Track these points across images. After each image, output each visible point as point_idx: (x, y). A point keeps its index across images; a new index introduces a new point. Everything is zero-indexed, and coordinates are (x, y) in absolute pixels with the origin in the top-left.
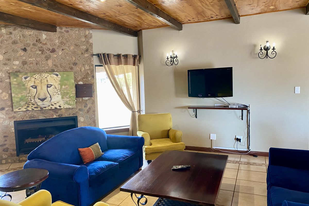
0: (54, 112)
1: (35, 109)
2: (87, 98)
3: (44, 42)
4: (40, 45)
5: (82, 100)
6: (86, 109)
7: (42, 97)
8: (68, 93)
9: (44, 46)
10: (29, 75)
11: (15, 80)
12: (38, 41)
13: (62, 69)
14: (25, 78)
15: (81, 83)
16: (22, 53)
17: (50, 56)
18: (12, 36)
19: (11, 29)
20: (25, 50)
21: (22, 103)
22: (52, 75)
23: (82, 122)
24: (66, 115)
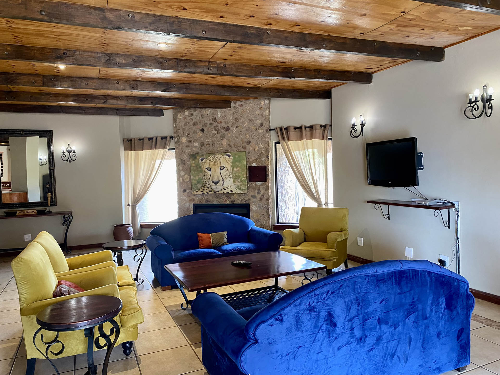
0: (228, 197)
1: (210, 193)
2: (260, 183)
3: (220, 121)
4: (215, 124)
5: (256, 184)
6: (259, 196)
7: (215, 180)
8: (239, 177)
9: (219, 125)
10: (205, 156)
11: (194, 162)
12: (214, 119)
13: (235, 149)
14: (202, 160)
15: (254, 165)
16: (200, 134)
17: (224, 134)
18: (193, 117)
19: (192, 111)
20: (203, 130)
21: (199, 186)
22: (225, 156)
23: (254, 212)
24: (238, 202)
